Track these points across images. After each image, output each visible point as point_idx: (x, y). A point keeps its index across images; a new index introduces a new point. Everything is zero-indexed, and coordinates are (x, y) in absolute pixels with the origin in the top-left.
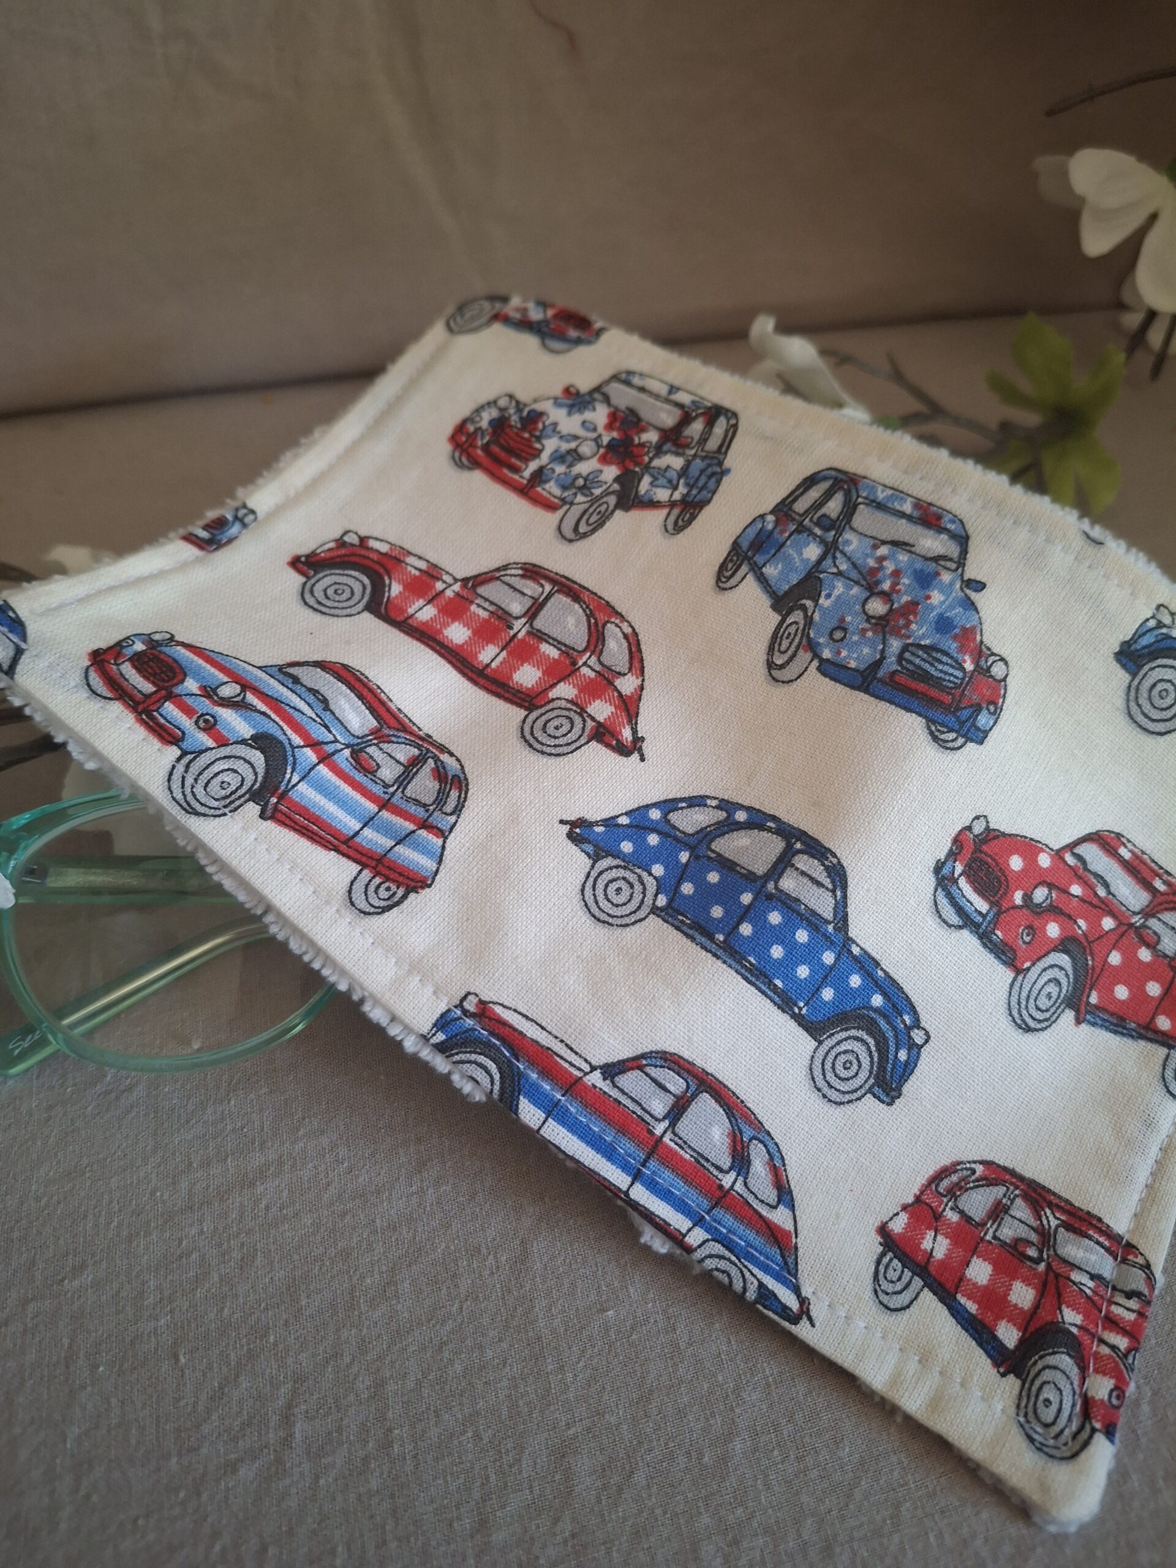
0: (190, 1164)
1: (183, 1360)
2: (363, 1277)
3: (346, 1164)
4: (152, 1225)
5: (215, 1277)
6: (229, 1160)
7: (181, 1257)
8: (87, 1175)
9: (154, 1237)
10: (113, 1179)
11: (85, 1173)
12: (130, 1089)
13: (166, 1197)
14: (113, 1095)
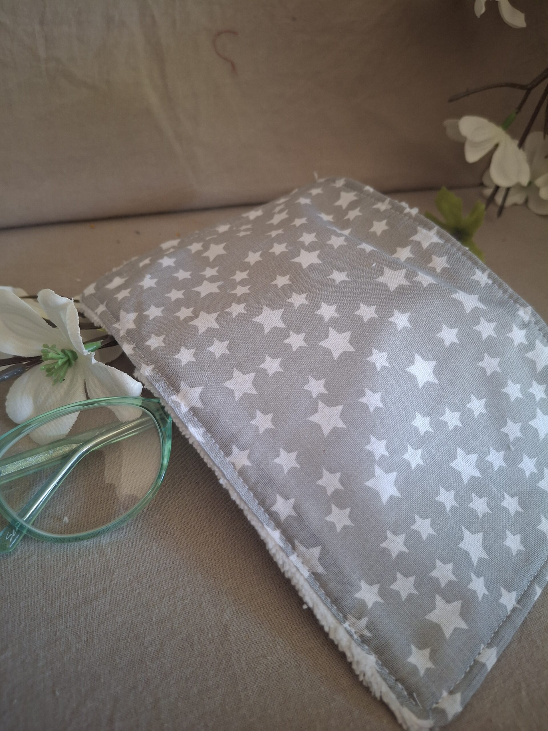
0: (60, 594)
1: (57, 693)
2: (146, 648)
3: (137, 591)
4: (42, 625)
5: (74, 650)
6: (79, 591)
7: (56, 641)
8: (9, 601)
9: (42, 631)
10: (22, 603)
11: (7, 600)
12: (29, 557)
13: (48, 611)
14: (21, 561)
